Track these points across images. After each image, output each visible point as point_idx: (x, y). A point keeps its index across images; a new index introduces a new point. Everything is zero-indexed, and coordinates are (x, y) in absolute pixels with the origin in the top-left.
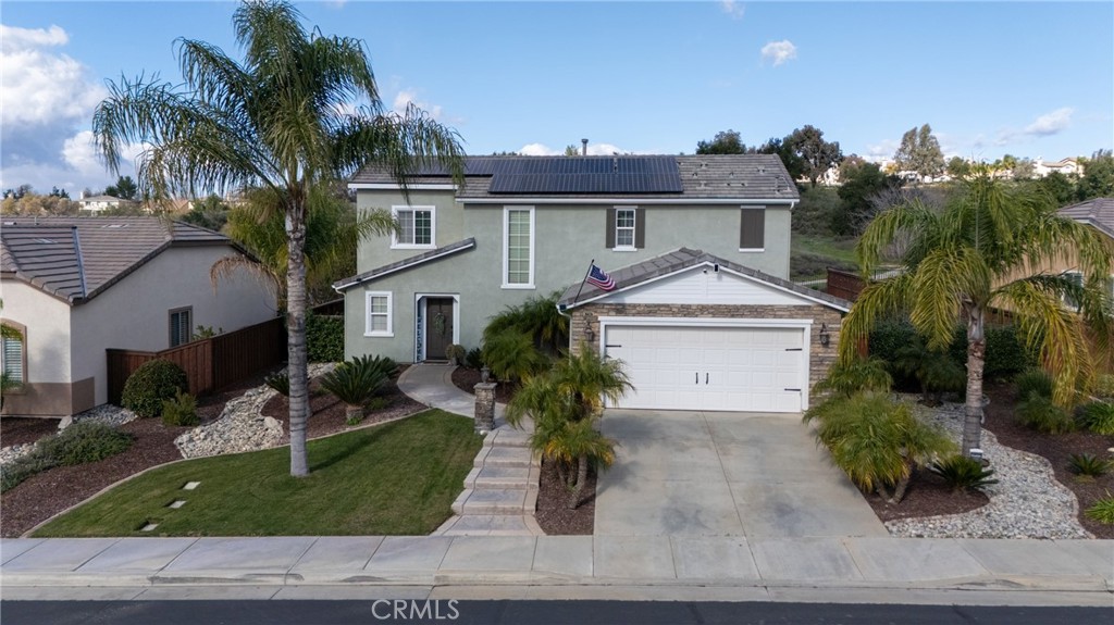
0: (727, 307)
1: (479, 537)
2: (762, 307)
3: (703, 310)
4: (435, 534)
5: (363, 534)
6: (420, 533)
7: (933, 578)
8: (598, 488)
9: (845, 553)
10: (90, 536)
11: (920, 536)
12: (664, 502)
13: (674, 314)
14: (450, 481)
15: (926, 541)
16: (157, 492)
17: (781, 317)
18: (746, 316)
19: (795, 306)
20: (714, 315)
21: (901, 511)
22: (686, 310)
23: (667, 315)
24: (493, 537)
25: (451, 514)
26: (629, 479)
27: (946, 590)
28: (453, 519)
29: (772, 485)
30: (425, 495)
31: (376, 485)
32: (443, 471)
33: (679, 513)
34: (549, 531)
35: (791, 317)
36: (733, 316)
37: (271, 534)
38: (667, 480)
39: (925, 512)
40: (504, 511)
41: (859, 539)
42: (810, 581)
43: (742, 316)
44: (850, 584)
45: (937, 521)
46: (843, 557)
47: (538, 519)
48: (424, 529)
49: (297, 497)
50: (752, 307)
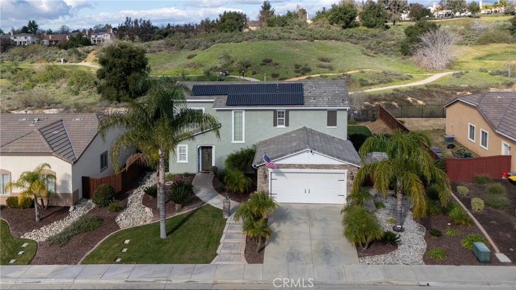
0: (316, 165)
1: (226, 265)
2: (328, 165)
3: (307, 166)
4: (212, 263)
5: (188, 263)
6: (207, 263)
7: (367, 281)
8: (266, 243)
9: (343, 271)
10: (100, 264)
11: (369, 264)
12: (288, 250)
13: (296, 168)
14: (215, 240)
15: (371, 265)
16: (116, 245)
17: (336, 169)
18: (323, 169)
19: (341, 165)
20: (311, 168)
21: (366, 253)
22: (301, 166)
23: (293, 168)
24: (231, 265)
25: (216, 255)
26: (277, 239)
27: (370, 285)
28: (217, 257)
29: (325, 241)
30: (207, 247)
31: (190, 241)
32: (213, 236)
33: (292, 254)
34: (249, 262)
35: (340, 169)
36: (318, 169)
37: (159, 263)
38: (290, 239)
39: (374, 254)
40: (234, 254)
41: (349, 265)
42: (329, 282)
43: (322, 168)
44: (341, 283)
45: (376, 258)
46: (342, 273)
47: (245, 257)
48: (208, 261)
49: (164, 247)
50: (325, 165)
